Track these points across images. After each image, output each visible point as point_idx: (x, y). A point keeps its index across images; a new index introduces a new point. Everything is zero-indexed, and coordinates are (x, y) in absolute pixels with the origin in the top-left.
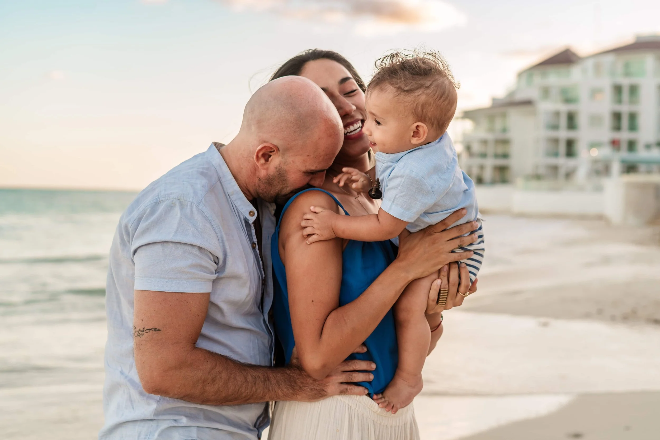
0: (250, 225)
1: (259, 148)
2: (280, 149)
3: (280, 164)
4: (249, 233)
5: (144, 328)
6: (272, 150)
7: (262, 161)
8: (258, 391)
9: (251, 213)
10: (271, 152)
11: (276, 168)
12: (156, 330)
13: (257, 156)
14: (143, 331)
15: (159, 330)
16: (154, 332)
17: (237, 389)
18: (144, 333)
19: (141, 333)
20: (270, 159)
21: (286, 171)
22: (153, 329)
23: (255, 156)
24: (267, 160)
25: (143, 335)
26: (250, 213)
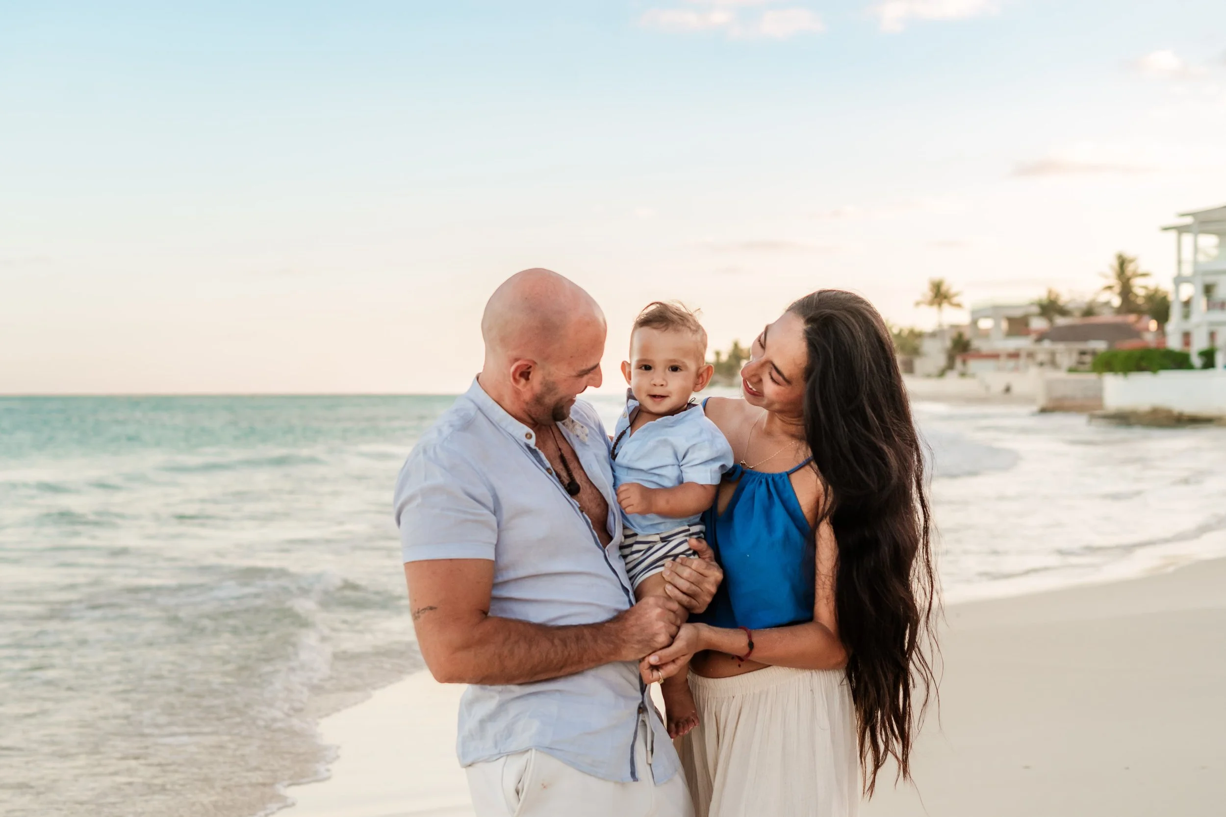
0: (535, 450)
1: (513, 369)
2: (536, 361)
3: (544, 378)
4: (538, 459)
5: (419, 609)
6: (529, 366)
7: (523, 381)
8: (572, 653)
9: (528, 436)
10: (528, 368)
11: (541, 383)
12: (431, 608)
13: (515, 379)
14: (418, 612)
15: (435, 608)
16: (431, 611)
17: (544, 657)
18: (420, 614)
19: (417, 615)
20: (530, 377)
21: (554, 383)
22: (429, 608)
23: (512, 379)
24: (527, 379)
25: (419, 617)
26: (526, 435)
